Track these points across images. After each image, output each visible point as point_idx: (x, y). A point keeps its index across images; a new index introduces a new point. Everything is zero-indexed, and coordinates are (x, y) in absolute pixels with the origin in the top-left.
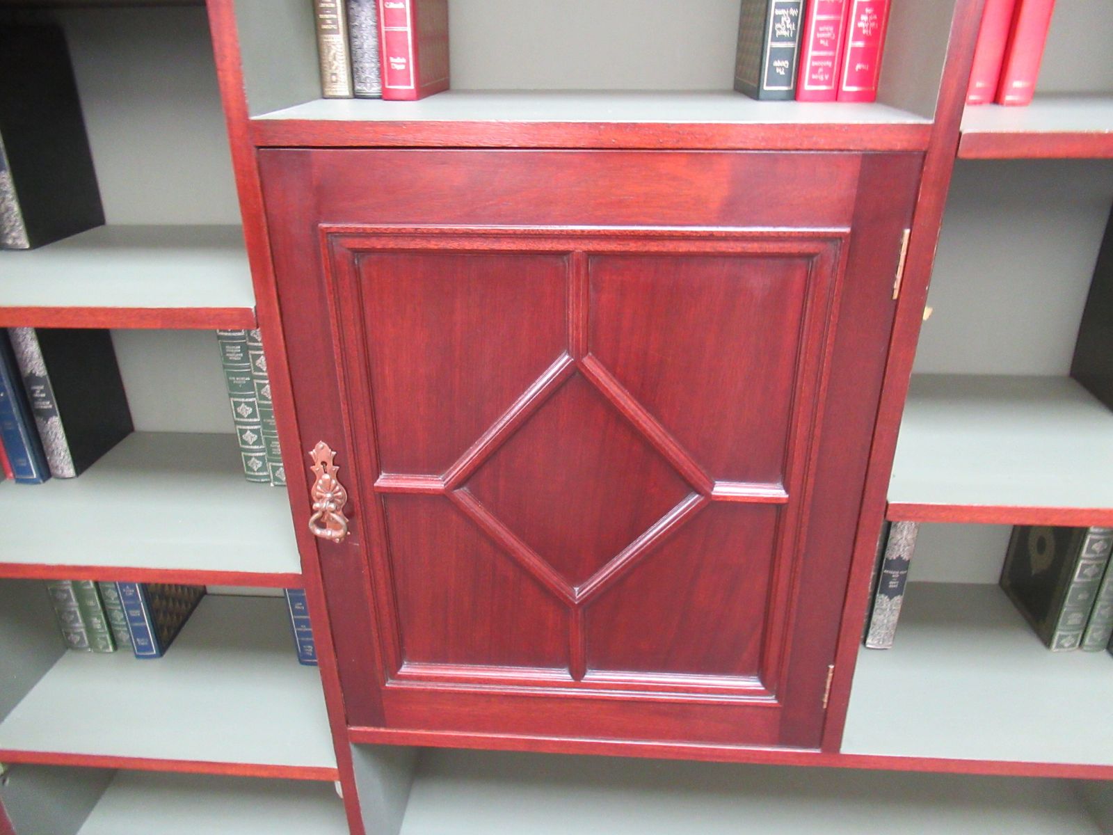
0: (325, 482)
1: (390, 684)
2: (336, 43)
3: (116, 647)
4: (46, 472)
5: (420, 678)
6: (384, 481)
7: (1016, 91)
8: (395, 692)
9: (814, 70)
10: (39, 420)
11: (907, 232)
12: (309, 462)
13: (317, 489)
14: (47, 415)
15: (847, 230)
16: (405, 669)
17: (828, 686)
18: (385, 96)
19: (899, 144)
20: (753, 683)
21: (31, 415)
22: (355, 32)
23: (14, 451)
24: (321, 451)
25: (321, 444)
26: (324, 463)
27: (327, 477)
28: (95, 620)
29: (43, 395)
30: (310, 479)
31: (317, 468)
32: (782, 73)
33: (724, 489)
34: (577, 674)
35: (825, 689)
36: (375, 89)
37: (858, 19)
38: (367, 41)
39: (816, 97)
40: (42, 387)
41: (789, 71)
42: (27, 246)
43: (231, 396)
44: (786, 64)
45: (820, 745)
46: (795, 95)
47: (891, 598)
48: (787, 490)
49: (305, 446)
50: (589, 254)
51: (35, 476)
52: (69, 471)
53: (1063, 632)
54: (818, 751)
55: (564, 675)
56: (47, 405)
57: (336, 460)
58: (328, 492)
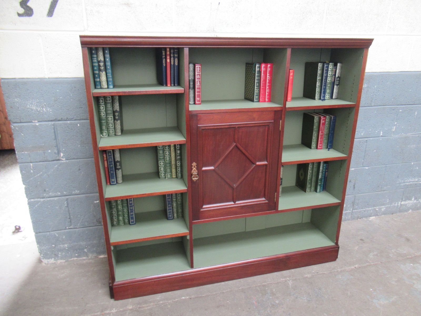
0: (194, 170)
1: (202, 210)
3: (124, 224)
4: (117, 182)
5: (207, 208)
6: (204, 169)
7: (289, 99)
8: (202, 211)
9: (262, 98)
10: (117, 171)
11: (281, 121)
12: (192, 166)
13: (193, 171)
14: (119, 169)
15: (273, 121)
16: (204, 207)
17: (276, 197)
19: (279, 109)
20: (264, 199)
23: (112, 178)
24: (194, 164)
25: (194, 163)
26: (194, 166)
27: (194, 169)
28: (120, 217)
29: (119, 165)
30: (192, 169)
32: (257, 98)
33: (258, 163)
34: (234, 202)
35: (275, 198)
36: (193, 103)
37: (267, 90)
38: (193, 95)
39: (262, 102)
40: (119, 163)
41: (258, 98)
42: (120, 135)
44: (257, 97)
45: (275, 210)
46: (259, 101)
48: (267, 162)
49: (192, 163)
50: (238, 127)
52: (121, 181)
53: (308, 189)
54: (275, 211)
55: (233, 203)
56: (119, 167)
57: (196, 165)
58: (195, 172)
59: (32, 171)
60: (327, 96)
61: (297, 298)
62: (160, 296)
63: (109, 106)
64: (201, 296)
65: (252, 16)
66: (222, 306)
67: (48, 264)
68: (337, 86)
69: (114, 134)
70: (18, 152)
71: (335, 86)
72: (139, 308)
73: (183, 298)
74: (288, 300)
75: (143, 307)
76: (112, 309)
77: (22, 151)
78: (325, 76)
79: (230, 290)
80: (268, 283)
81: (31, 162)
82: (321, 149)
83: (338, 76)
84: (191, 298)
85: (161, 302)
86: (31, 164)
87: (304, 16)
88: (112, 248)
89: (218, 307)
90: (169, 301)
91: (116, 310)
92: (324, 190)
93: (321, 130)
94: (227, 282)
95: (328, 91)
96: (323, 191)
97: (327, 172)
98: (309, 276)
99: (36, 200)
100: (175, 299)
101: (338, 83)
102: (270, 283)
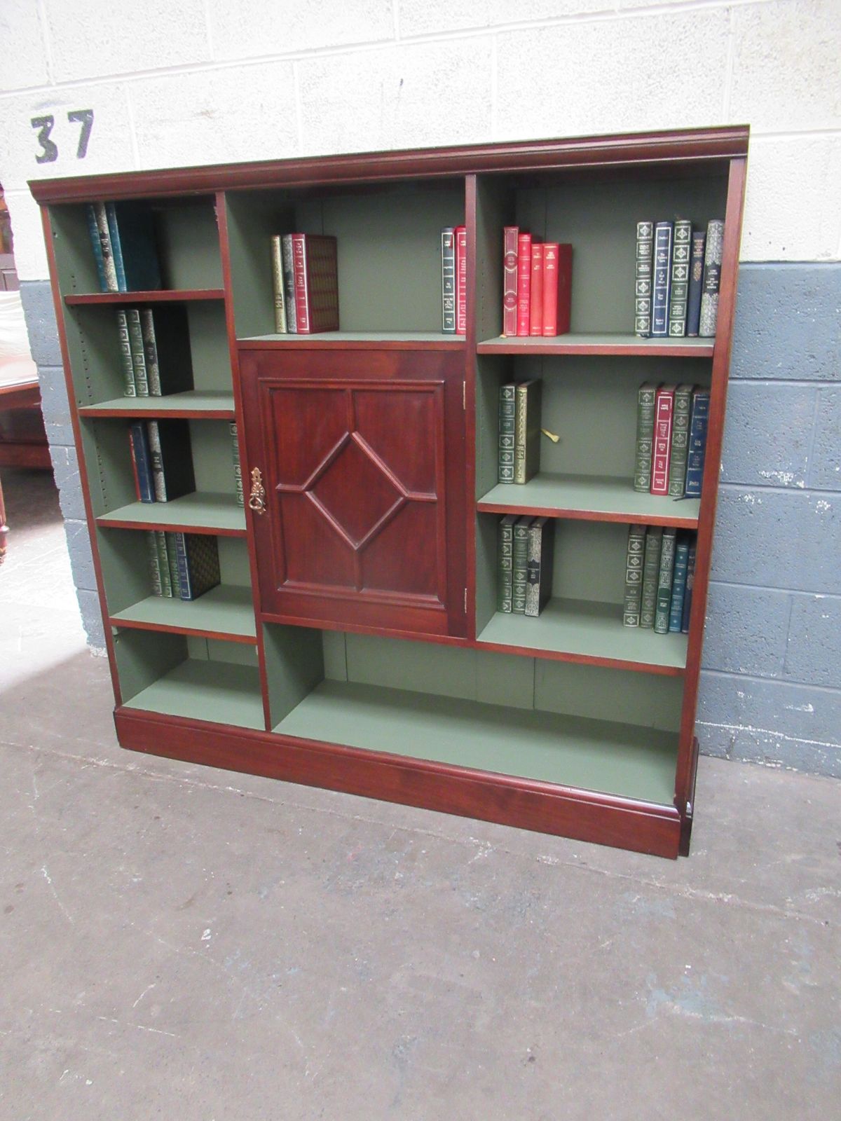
0: (256, 486)
1: (280, 590)
2: (282, 313)
3: (173, 596)
4: (155, 499)
5: (291, 587)
6: (280, 486)
8: (282, 594)
9: (461, 322)
10: (155, 473)
11: (464, 382)
12: (251, 476)
13: (254, 488)
14: (158, 470)
15: (443, 381)
16: (286, 583)
17: (466, 600)
18: (300, 333)
19: (456, 348)
20: (435, 598)
21: (153, 471)
22: (289, 308)
23: (143, 486)
24: (256, 472)
25: (256, 468)
26: (257, 477)
27: (258, 483)
28: (167, 579)
29: (158, 462)
30: (251, 484)
31: (254, 479)
32: (449, 323)
34: (359, 589)
35: (464, 602)
36: (296, 330)
38: (294, 311)
40: (158, 458)
41: (452, 322)
42: (160, 395)
43: (234, 464)
44: (450, 319)
45: (467, 636)
46: (455, 332)
47: (533, 584)
48: (437, 495)
49: (250, 469)
50: (354, 391)
51: (150, 499)
52: (164, 499)
53: (627, 617)
54: (465, 639)
55: (353, 589)
56: (159, 466)
57: (261, 476)
58: (257, 490)
59: (68, 464)
60: (678, 327)
61: (454, 889)
62: (195, 769)
63: (138, 330)
64: (265, 800)
65: (490, 105)
66: (279, 832)
67: (97, 656)
68: (711, 295)
69: (147, 392)
70: (47, 422)
71: (706, 296)
72: (145, 774)
73: (230, 788)
74: (429, 883)
75: (151, 776)
76: (103, 760)
77: (53, 422)
78: (658, 260)
79: (334, 811)
80: (430, 832)
81: (66, 446)
82: (666, 493)
83: (714, 263)
84: (242, 795)
85: (187, 780)
86: (67, 449)
87: (653, 84)
88: (115, 632)
89: (271, 831)
90: (201, 784)
91: (107, 764)
92: (685, 631)
93: (659, 432)
94: (344, 795)
95: (678, 310)
96: (681, 631)
97: (692, 572)
98: (550, 860)
99: (76, 521)
100: (213, 785)
101: (715, 285)
102: (435, 834)
